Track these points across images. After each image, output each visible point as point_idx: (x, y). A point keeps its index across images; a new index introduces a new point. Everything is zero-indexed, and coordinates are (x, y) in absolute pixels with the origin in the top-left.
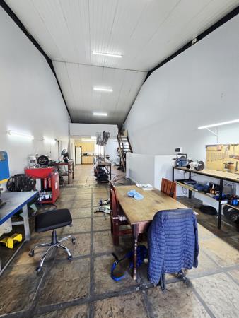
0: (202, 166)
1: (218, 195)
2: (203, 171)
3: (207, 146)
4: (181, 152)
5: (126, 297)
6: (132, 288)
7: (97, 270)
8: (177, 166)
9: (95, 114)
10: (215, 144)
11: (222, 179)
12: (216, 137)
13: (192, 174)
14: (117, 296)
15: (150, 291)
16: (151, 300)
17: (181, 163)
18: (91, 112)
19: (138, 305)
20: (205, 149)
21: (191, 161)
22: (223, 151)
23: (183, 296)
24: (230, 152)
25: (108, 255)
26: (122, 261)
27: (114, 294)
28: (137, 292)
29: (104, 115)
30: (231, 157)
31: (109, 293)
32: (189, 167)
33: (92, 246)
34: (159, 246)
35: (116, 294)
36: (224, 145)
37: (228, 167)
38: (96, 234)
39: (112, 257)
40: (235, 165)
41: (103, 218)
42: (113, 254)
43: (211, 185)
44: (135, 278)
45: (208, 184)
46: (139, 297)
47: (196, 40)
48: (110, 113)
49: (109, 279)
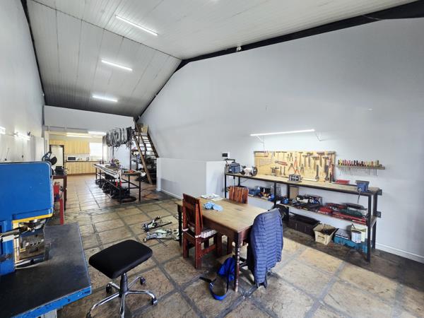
0: (255, 171)
1: (270, 197)
2: (257, 176)
3: (255, 152)
4: (229, 157)
5: (239, 308)
6: (239, 298)
7: (196, 300)
8: (230, 172)
9: (96, 97)
10: (263, 150)
11: (276, 182)
12: (262, 144)
13: (242, 180)
14: (231, 311)
15: (254, 294)
16: (260, 300)
17: (233, 170)
18: (89, 93)
19: (252, 309)
20: (253, 155)
21: (244, 167)
22: (269, 158)
23: (278, 286)
24: (275, 158)
25: (196, 281)
26: (216, 282)
27: (227, 311)
28: (245, 300)
29: (113, 100)
30: (277, 162)
31: (222, 313)
32: (243, 173)
33: (171, 280)
34: (263, 246)
35: (229, 310)
36: (271, 152)
37: (274, 171)
38: (165, 265)
39: (202, 282)
40: (279, 170)
41: (161, 245)
42: (201, 278)
43: (262, 189)
44: (237, 290)
45: (259, 189)
46: (249, 303)
47: (240, 49)
48: (123, 99)
49: (213, 301)
